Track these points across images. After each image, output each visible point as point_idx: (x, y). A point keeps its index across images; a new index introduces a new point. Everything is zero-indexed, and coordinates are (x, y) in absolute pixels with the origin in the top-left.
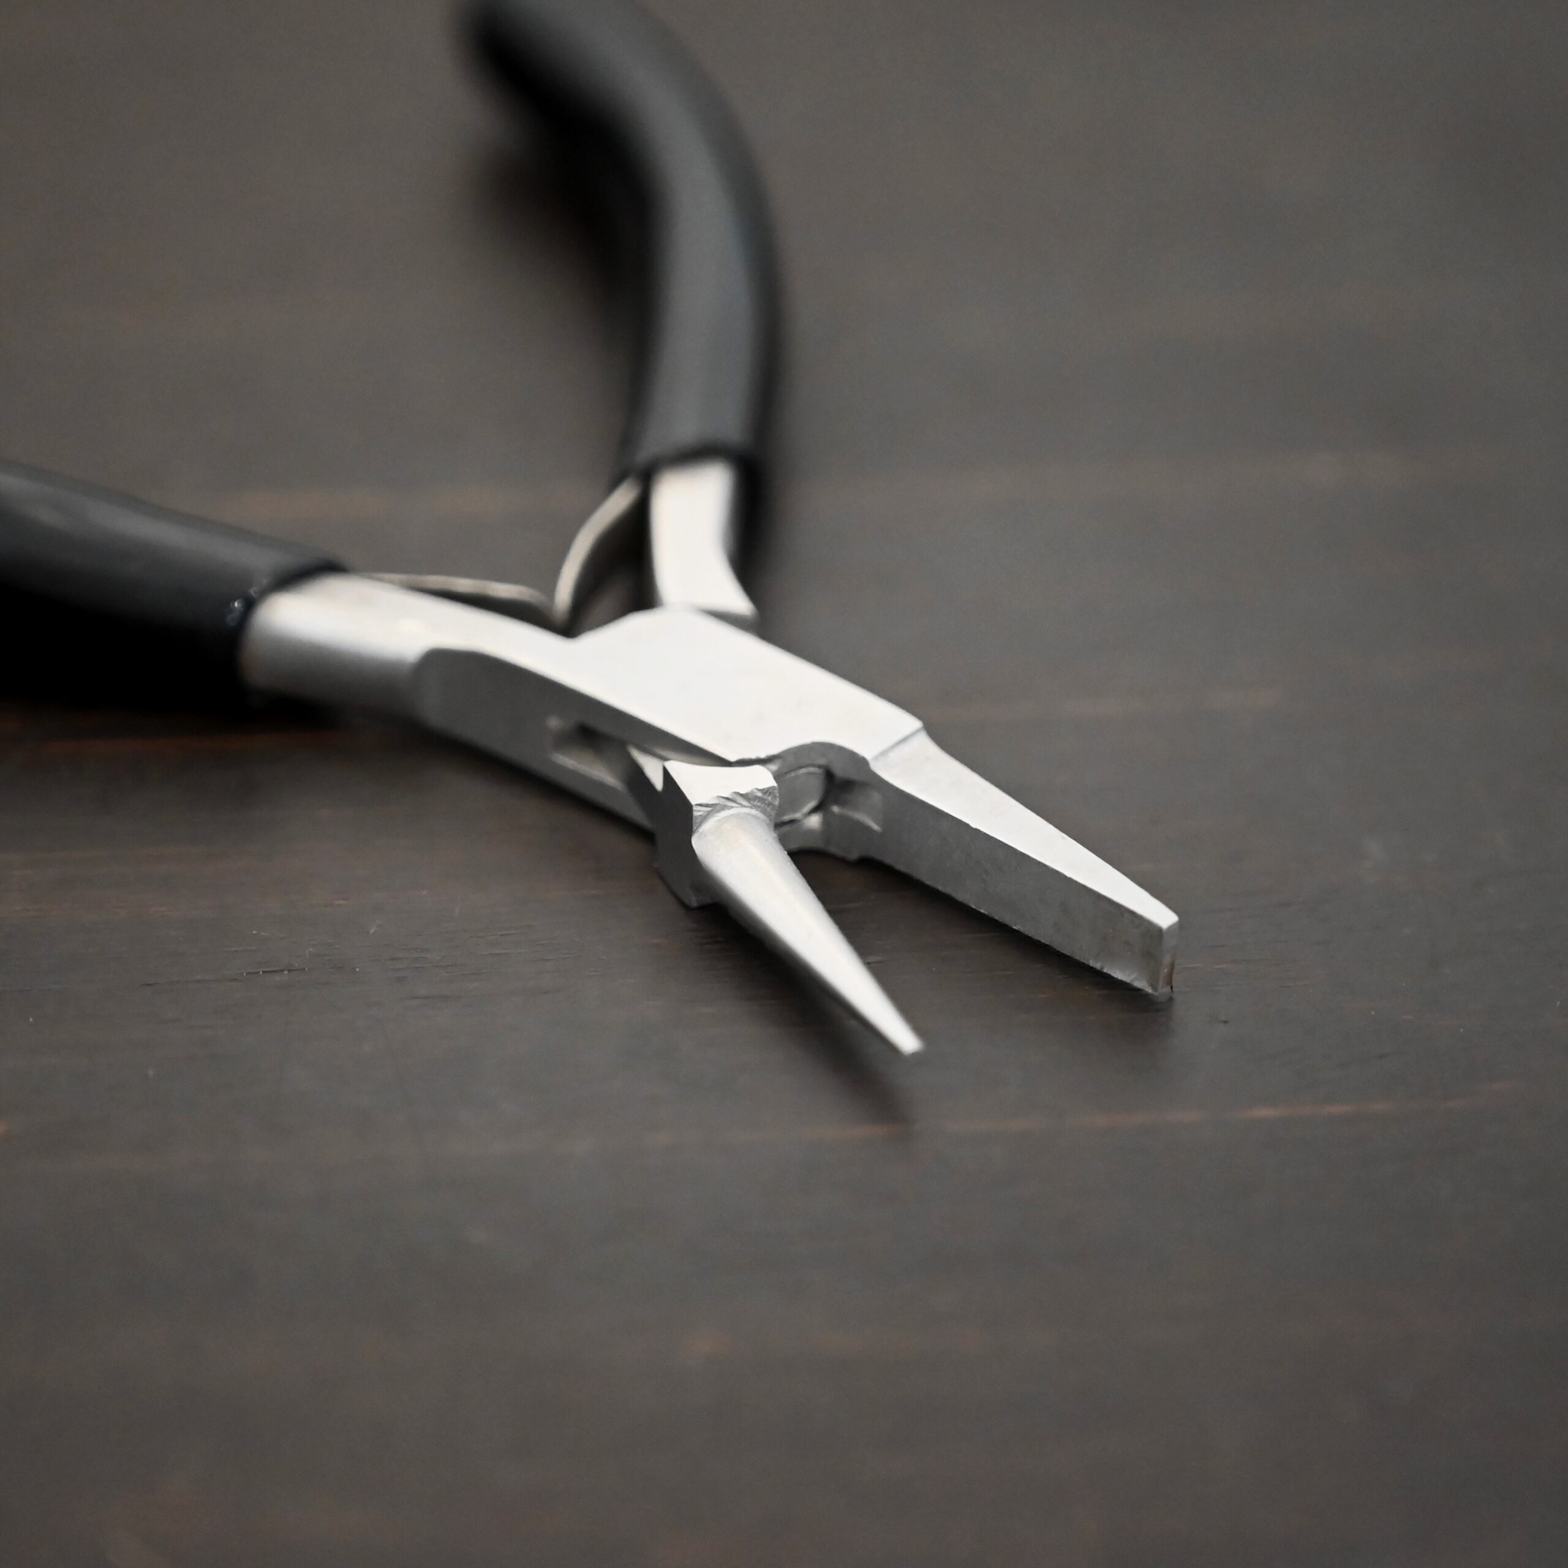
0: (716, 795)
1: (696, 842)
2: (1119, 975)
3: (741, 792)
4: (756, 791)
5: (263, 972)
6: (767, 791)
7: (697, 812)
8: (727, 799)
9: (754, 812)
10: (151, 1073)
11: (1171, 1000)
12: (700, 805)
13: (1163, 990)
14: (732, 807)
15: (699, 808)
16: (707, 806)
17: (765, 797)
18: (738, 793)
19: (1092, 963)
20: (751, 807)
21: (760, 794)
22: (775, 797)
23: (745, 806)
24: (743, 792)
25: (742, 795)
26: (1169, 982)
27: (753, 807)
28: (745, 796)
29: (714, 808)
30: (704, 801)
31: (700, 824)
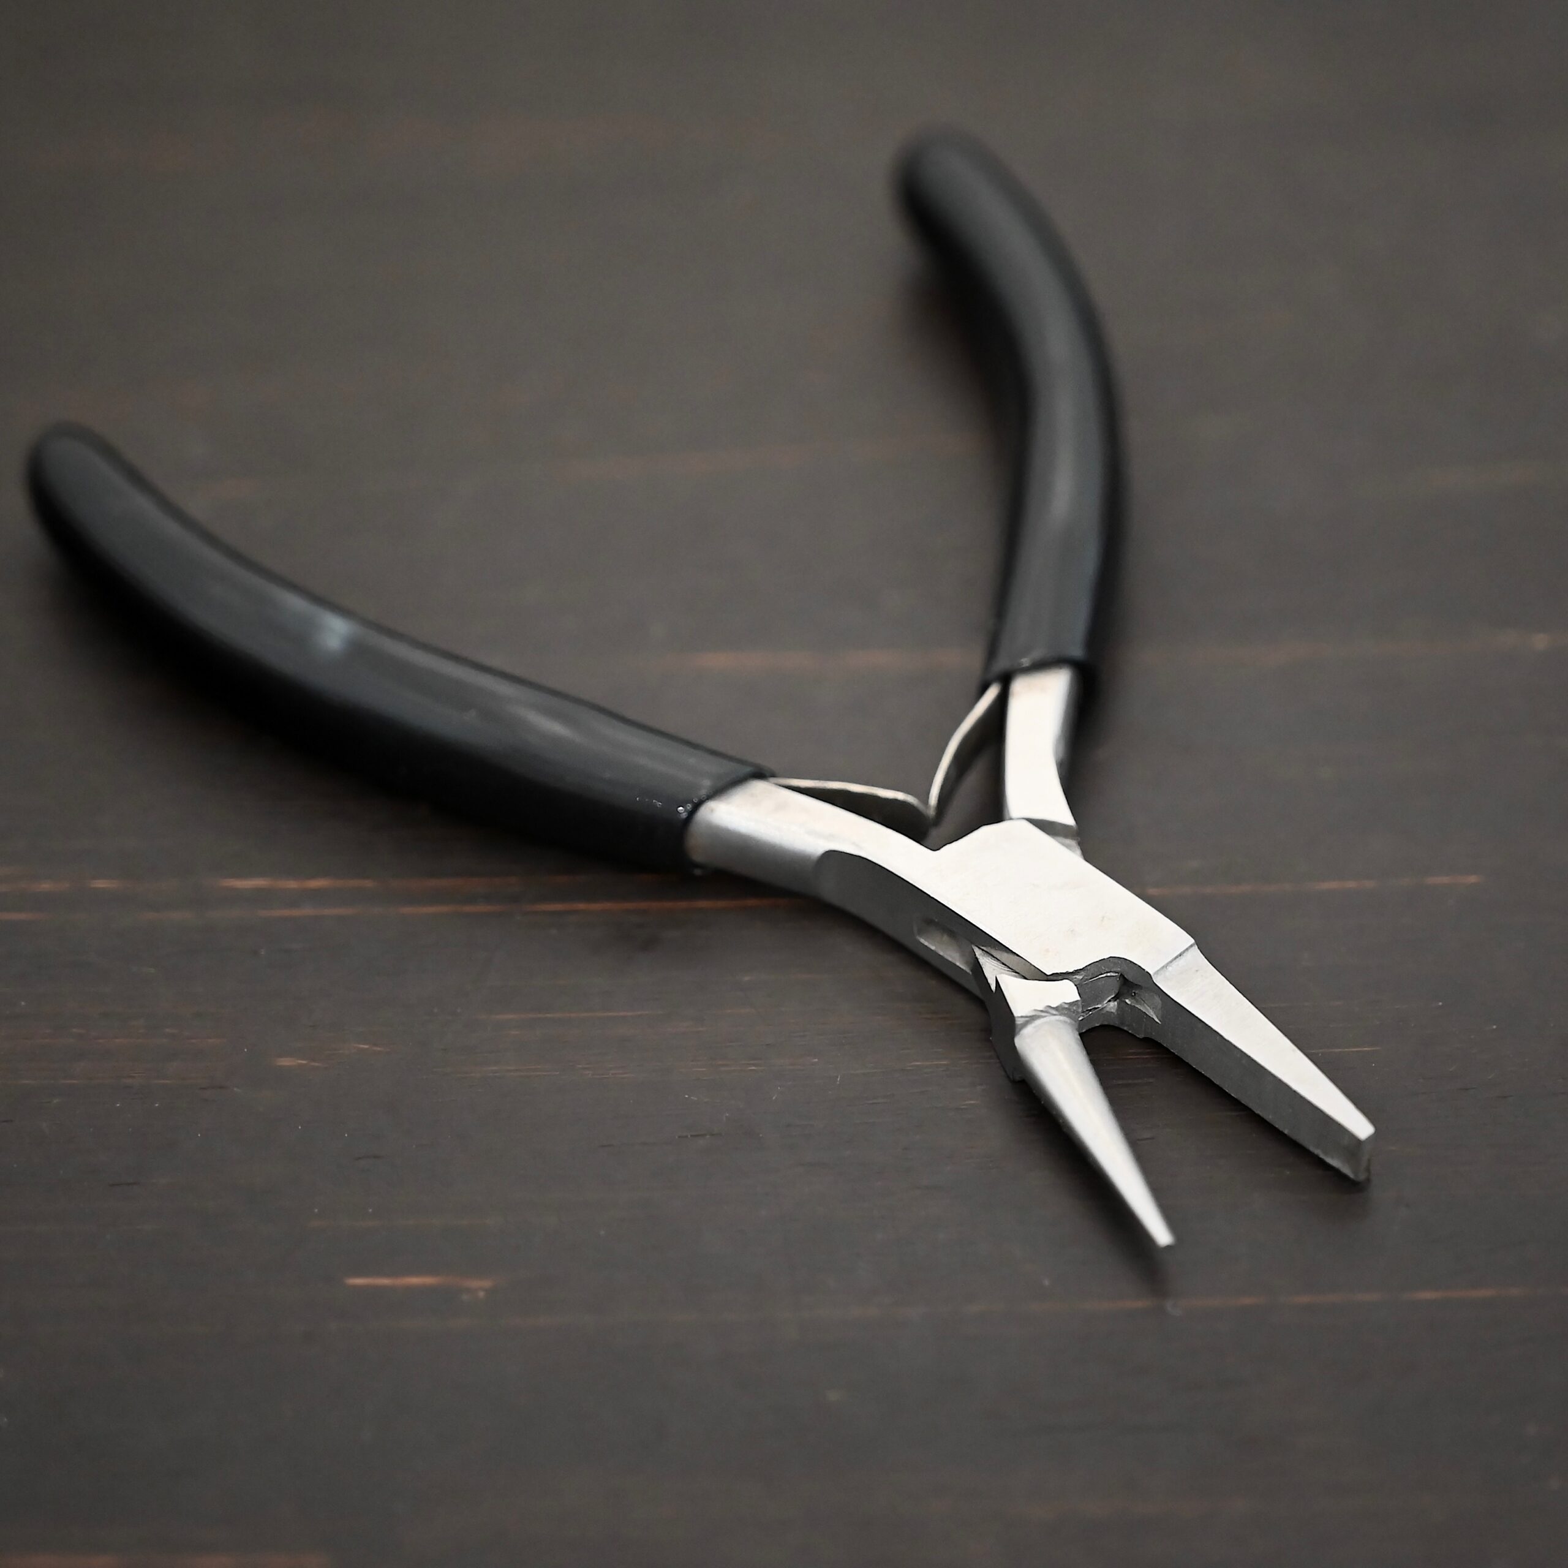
0: (1033, 1008)
1: (1019, 1042)
2: (1330, 1161)
3: (1053, 1006)
4: (1064, 1004)
5: (691, 1136)
6: (1072, 1004)
7: (1019, 1022)
8: (1042, 1011)
9: (1062, 1018)
10: (602, 1233)
11: (1368, 1180)
12: (1022, 1017)
13: (1362, 1177)
14: (1045, 1017)
15: (1020, 1019)
16: (1026, 1017)
17: (1071, 1007)
18: (1050, 1007)
19: (1312, 1149)
20: (1060, 1015)
21: (1067, 1006)
22: (1078, 1007)
23: (1055, 1015)
24: (1054, 1006)
25: (1053, 1008)
26: (1368, 1170)
27: (1064, 1015)
28: (1056, 1009)
29: (1031, 1019)
30: (1024, 1015)
31: (1020, 1030)
